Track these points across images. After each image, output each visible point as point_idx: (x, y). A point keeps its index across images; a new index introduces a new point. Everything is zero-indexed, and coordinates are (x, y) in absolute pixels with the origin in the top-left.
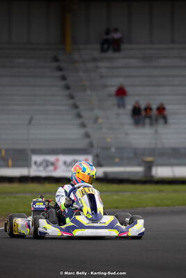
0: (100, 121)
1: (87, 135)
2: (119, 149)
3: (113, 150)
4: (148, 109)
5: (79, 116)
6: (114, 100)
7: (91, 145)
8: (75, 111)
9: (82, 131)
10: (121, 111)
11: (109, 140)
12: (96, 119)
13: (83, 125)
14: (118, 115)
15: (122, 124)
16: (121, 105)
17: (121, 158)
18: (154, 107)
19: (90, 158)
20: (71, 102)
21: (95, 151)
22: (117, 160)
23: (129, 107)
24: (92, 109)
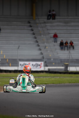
0: (47, 48)
1: (42, 54)
2: (54, 59)
3: (52, 60)
4: (66, 43)
5: (38, 46)
6: (53, 39)
7: (43, 58)
8: (37, 44)
9: (40, 52)
10: (55, 44)
11: (50, 56)
12: (45, 47)
13: (40, 50)
14: (54, 45)
15: (56, 49)
16: (56, 41)
17: (55, 63)
18: (69, 42)
19: (43, 63)
20: (35, 40)
21: (45, 60)
22: (54, 64)
23: (59, 42)
24: (44, 43)
